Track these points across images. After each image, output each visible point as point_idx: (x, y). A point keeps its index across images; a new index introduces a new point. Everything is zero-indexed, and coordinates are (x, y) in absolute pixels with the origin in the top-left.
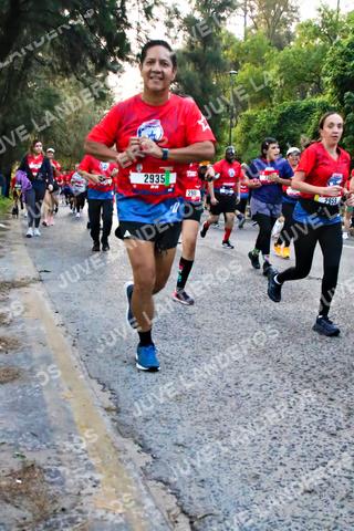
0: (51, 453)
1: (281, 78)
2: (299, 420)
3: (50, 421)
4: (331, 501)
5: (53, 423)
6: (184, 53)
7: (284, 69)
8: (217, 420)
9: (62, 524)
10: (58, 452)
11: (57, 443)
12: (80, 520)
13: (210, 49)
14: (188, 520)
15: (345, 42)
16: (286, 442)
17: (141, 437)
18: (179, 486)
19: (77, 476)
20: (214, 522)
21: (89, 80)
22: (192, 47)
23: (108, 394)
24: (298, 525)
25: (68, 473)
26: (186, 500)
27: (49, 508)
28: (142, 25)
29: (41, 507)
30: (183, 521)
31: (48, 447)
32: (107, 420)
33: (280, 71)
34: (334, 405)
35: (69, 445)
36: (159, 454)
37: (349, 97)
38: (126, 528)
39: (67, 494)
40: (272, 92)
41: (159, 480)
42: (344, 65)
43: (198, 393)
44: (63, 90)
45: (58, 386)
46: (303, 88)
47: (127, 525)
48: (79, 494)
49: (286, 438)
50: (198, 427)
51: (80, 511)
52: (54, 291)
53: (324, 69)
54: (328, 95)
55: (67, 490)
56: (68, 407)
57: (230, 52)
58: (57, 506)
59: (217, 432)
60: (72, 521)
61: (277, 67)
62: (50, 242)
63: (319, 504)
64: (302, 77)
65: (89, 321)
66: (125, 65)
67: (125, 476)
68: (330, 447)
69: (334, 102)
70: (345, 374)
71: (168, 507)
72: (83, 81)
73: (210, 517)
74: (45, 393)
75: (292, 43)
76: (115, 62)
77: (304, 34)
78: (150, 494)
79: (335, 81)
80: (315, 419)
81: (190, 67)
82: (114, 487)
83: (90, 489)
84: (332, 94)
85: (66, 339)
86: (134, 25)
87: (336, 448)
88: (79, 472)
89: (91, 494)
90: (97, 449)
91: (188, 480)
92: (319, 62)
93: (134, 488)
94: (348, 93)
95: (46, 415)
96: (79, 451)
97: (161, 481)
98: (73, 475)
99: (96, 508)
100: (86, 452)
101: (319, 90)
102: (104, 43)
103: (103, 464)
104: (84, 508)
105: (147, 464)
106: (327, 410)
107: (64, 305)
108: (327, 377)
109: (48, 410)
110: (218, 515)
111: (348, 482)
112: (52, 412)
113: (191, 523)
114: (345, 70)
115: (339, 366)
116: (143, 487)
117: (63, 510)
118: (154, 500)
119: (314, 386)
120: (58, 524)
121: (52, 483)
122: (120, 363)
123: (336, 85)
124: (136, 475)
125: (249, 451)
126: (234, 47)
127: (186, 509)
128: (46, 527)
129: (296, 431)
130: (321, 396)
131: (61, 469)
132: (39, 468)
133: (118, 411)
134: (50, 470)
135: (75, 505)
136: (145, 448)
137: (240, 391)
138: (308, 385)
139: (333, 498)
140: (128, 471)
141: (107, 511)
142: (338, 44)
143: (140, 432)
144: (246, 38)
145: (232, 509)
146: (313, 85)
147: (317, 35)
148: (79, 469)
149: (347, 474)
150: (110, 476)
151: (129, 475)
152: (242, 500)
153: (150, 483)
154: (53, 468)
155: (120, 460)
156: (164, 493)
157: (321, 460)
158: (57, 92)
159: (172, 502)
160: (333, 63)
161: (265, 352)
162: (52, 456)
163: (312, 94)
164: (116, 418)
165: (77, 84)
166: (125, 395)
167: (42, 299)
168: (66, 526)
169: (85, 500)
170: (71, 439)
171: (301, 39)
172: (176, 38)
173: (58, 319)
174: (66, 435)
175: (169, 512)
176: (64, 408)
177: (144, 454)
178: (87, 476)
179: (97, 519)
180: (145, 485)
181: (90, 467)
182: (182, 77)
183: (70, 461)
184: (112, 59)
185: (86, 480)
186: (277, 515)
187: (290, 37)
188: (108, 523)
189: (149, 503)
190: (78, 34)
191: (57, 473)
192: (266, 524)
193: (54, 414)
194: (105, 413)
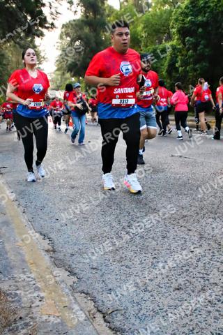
0: (11, 282)
1: (145, 32)
2: (169, 245)
3: (10, 263)
4: (192, 294)
5: (13, 263)
6: (82, 21)
7: (147, 26)
8: (117, 250)
9: (20, 327)
10: (16, 282)
11: (15, 276)
12: (32, 323)
13: (98, 17)
14: (102, 315)
15: (183, 6)
16: (162, 259)
17: (70, 266)
18: (95, 294)
19: (29, 296)
20: (119, 315)
21: (22, 42)
22: (87, 17)
23: (47, 241)
24: (172, 310)
25: (22, 294)
26: (100, 303)
27: (11, 318)
28: (52, 4)
29: (6, 318)
30: (99, 317)
31: (9, 279)
32: (47, 258)
33: (144, 28)
34: (191, 233)
35: (23, 276)
36: (81, 276)
37: (188, 41)
38: (62, 325)
39: (23, 308)
40: (140, 42)
41: (82, 292)
42: (183, 20)
43: (105, 235)
44: (7, 51)
45: (15, 239)
46: (160, 37)
47: (62, 323)
48: (31, 307)
49: (162, 257)
50: (106, 256)
51: (32, 318)
52: (10, 179)
53: (171, 24)
54: (175, 41)
55: (23, 305)
56: (21, 252)
57: (112, 18)
58: (16, 316)
59: (118, 258)
60: (27, 325)
61: (142, 25)
62: (6, 149)
63: (184, 296)
64: (158, 30)
65: (33, 197)
66: (44, 31)
67: (60, 292)
68: (190, 260)
69: (179, 45)
70: (197, 214)
71: (89, 309)
72: (19, 43)
73: (115, 312)
74: (6, 244)
75: (150, 9)
76: (38, 30)
77: (157, 3)
78: (76, 302)
79: (179, 31)
80: (180, 243)
81: (87, 30)
82: (52, 300)
83: (37, 303)
84: (178, 39)
85: (19, 209)
86: (48, 5)
87: (194, 261)
88: (30, 293)
89: (38, 306)
90: (41, 277)
91: (100, 290)
92: (168, 20)
93: (66, 299)
94: (187, 38)
95: (7, 258)
96: (30, 279)
97: (84, 293)
98: (26, 295)
99: (42, 315)
100: (35, 279)
101: (169, 38)
102: (29, 18)
103: (46, 286)
104: (34, 316)
105: (74, 283)
106: (187, 237)
107: (17, 187)
108: (185, 216)
109: (8, 256)
110: (121, 310)
111: (202, 281)
112: (11, 256)
113: (104, 317)
114: (185, 24)
115: (193, 209)
116: (72, 298)
117: (21, 318)
118: (79, 305)
119: (178, 223)
120: (17, 328)
121: (13, 302)
122: (54, 220)
123: (180, 34)
124: (67, 290)
125: (139, 268)
126: (114, 14)
127: (100, 308)
128: (10, 330)
129: (168, 252)
130: (183, 229)
131: (18, 292)
132: (4, 293)
133: (54, 251)
134: (11, 294)
135: (28, 314)
136: (72, 273)
137: (131, 230)
138: (174, 222)
139: (193, 292)
140: (62, 288)
141: (49, 316)
142: (179, 7)
143: (68, 263)
144: (121, 9)
145: (130, 305)
146: (166, 35)
147: (165, 3)
148: (30, 291)
149: (201, 275)
150: (50, 293)
151: (62, 291)
152: (136, 299)
153: (76, 295)
154: (13, 292)
155: (56, 282)
156: (85, 300)
157: (184, 269)
158: (3, 52)
159: (91, 305)
160: (177, 20)
161: (146, 205)
162: (12, 284)
163: (165, 41)
164: (53, 256)
165: (15, 46)
166: (59, 240)
167: (2, 185)
168: (23, 328)
169: (34, 310)
170: (24, 273)
171: (155, 6)
172: (76, 12)
173: (13, 196)
174: (21, 270)
175: (89, 311)
176: (19, 253)
177: (72, 277)
178: (35, 295)
179: (43, 322)
180: (73, 296)
181: (37, 289)
182: (83, 36)
183: (24, 287)
184: (36, 28)
185: (34, 297)
186: (158, 306)
187: (149, 5)
188: (50, 323)
189: (76, 307)
190: (11, 13)
191: (16, 295)
192: (152, 313)
193: (12, 257)
194: (46, 253)
